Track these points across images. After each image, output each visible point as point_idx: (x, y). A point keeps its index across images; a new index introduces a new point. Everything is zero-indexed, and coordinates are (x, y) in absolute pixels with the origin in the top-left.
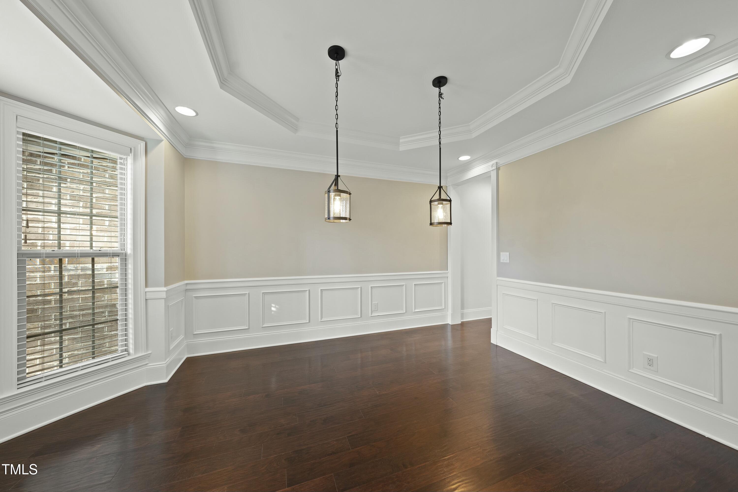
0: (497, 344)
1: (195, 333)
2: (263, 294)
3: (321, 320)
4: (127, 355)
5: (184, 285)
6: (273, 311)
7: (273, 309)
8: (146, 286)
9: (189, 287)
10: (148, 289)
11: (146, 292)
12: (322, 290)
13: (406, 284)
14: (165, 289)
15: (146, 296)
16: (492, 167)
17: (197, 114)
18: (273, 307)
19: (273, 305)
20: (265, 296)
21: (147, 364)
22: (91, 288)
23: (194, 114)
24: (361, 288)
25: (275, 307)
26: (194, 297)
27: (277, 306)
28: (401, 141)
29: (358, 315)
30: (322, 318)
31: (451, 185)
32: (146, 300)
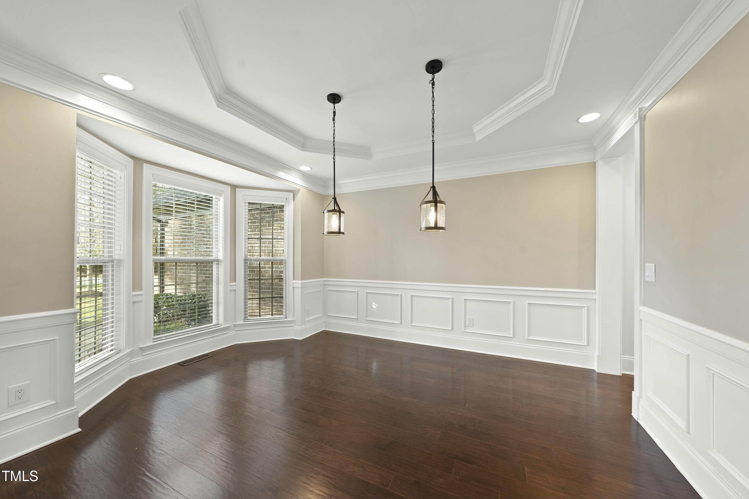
0: (638, 419)
1: (328, 315)
2: (366, 294)
3: (411, 324)
4: (285, 318)
5: (323, 280)
6: (374, 308)
7: (374, 307)
8: (294, 279)
9: (326, 283)
10: (295, 281)
11: (293, 283)
12: (412, 296)
13: (514, 302)
14: (300, 282)
15: (293, 285)
16: (635, 118)
17: (312, 169)
18: (374, 305)
19: (374, 303)
20: (368, 295)
21: (294, 326)
22: (271, 278)
23: (309, 169)
24: (453, 299)
25: (375, 305)
26: (328, 290)
27: (376, 305)
28: (475, 130)
29: (449, 327)
30: (413, 323)
31: (600, 159)
32: (294, 288)
